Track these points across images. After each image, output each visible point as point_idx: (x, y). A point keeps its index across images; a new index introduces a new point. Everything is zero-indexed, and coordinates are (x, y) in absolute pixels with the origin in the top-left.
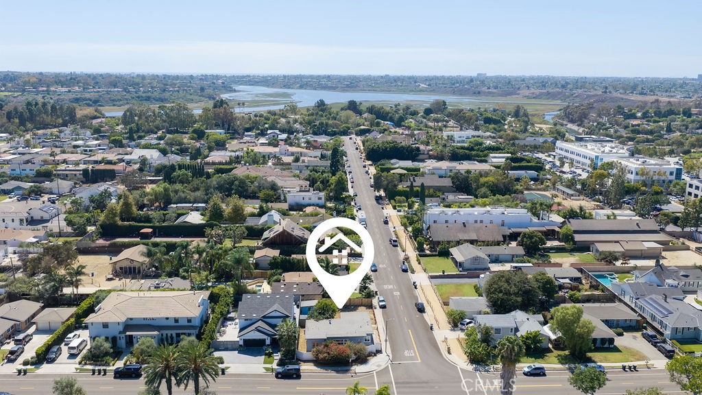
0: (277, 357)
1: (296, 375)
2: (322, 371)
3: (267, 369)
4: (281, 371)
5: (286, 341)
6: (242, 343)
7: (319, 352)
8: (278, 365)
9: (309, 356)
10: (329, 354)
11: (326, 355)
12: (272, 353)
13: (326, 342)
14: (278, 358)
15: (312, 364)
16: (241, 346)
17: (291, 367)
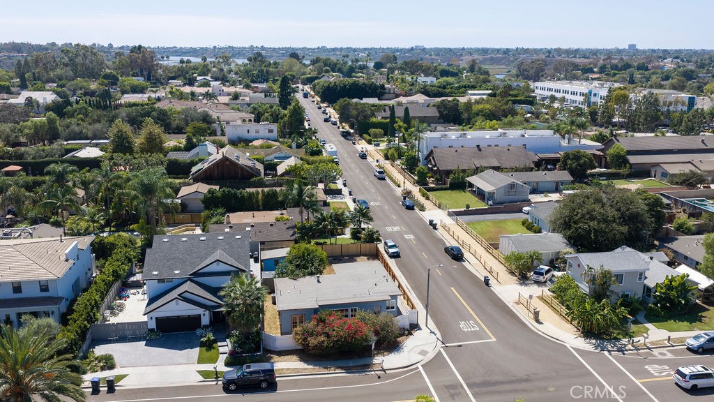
0: (225, 347)
1: (267, 383)
2: (318, 370)
3: (205, 374)
4: (234, 376)
5: (242, 316)
6: (153, 325)
7: (308, 334)
8: (227, 364)
9: (288, 341)
10: (328, 336)
11: (322, 338)
12: (215, 341)
13: (319, 314)
14: (226, 349)
15: (295, 357)
16: (152, 330)
17: (255, 367)
